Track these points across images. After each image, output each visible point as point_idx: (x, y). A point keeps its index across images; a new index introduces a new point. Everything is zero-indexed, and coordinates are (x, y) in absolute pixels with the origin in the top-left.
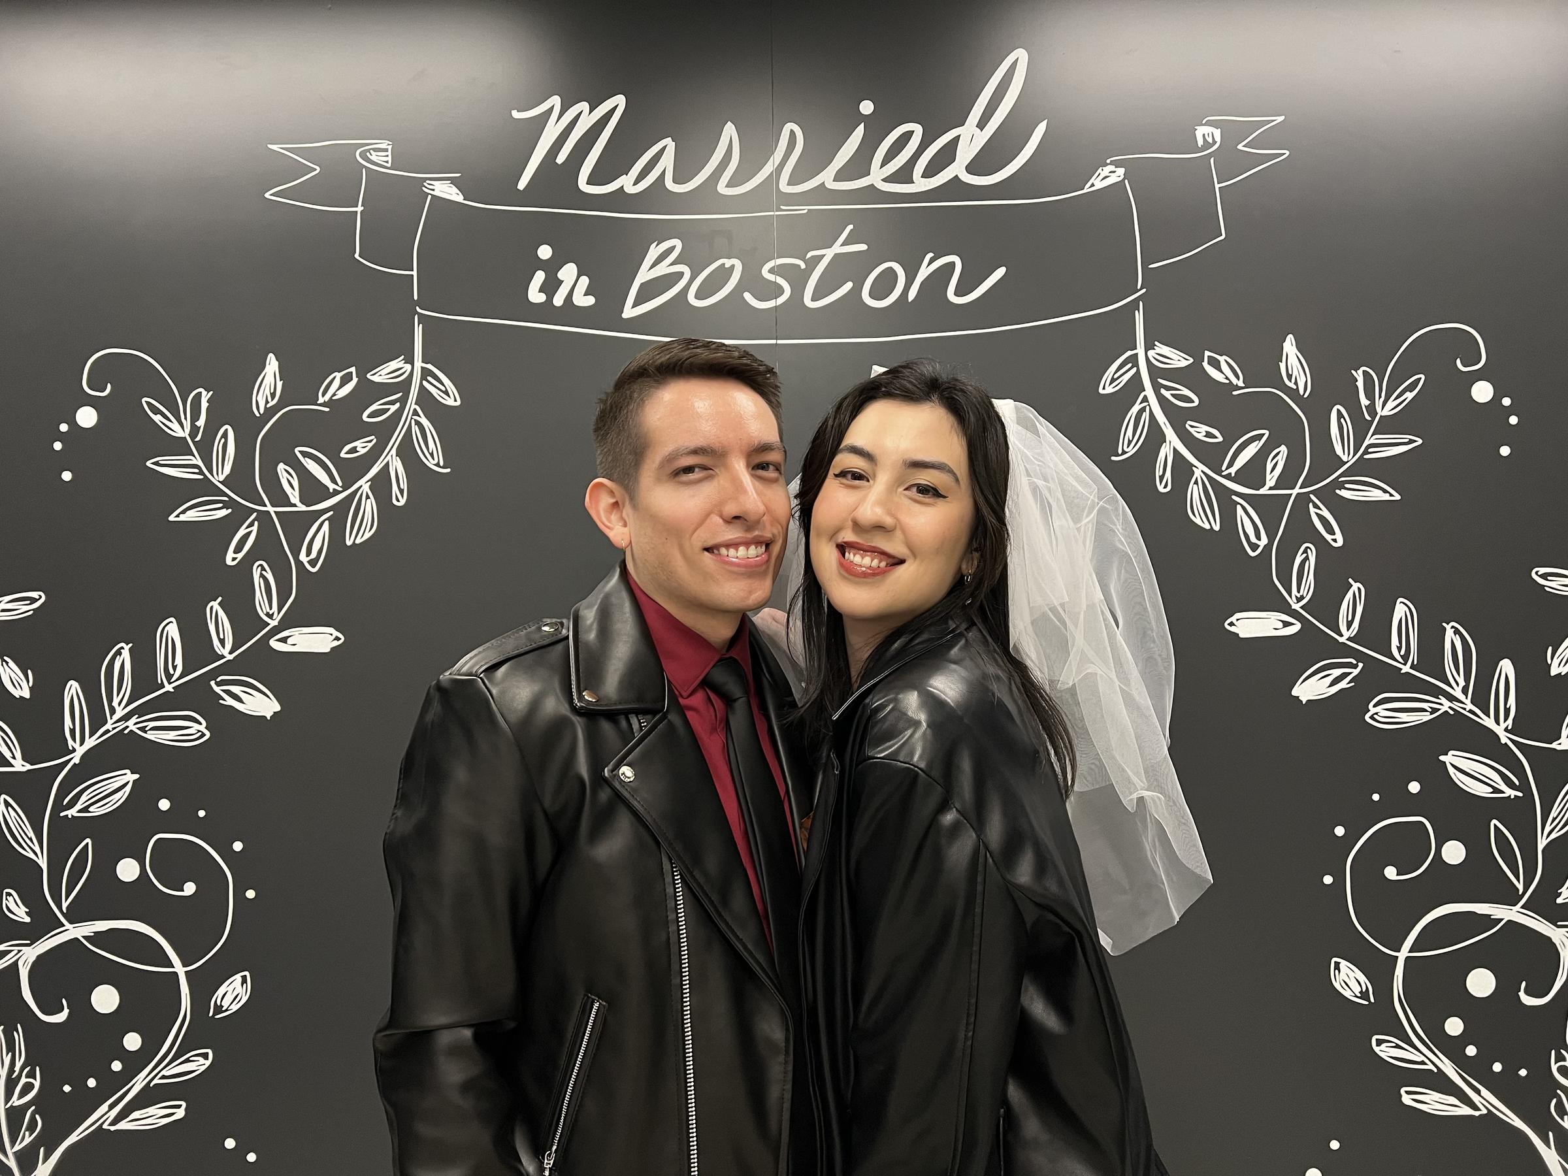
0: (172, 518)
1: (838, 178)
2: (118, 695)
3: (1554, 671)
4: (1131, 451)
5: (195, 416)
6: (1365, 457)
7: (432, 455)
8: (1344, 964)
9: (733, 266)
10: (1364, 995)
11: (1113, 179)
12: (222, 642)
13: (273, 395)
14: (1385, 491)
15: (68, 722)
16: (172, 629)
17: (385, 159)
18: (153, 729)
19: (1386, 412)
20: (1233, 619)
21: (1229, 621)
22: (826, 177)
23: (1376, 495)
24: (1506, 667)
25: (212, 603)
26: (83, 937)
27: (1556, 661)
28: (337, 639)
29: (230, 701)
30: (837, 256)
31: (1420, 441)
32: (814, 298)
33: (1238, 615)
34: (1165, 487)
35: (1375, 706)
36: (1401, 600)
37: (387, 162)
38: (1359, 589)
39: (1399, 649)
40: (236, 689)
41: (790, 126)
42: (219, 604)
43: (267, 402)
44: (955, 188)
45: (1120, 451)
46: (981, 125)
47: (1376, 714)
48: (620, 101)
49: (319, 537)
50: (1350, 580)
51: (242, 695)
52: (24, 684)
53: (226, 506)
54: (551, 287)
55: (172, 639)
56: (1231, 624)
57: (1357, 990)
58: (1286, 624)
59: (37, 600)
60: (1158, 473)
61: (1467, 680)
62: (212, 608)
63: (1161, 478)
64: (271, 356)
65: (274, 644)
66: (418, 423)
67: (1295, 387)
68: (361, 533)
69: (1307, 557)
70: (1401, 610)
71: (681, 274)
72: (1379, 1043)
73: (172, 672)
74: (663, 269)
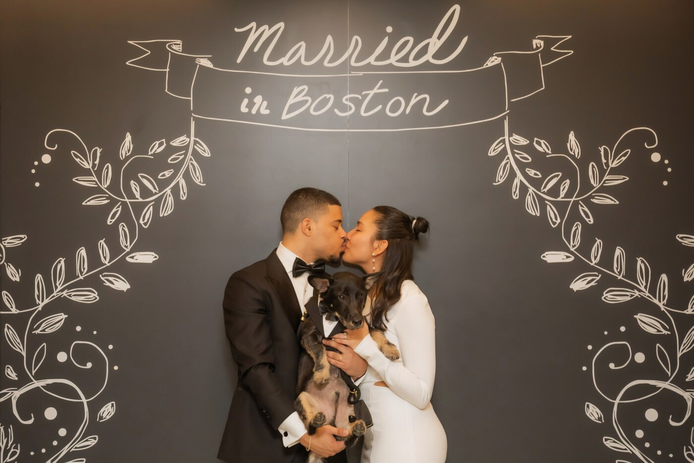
0: (84, 204)
1: (377, 59)
2: (59, 280)
3: (685, 279)
4: (502, 181)
5: (94, 159)
6: (604, 185)
7: (198, 178)
8: (591, 405)
9: (330, 98)
10: (600, 419)
11: (496, 62)
12: (105, 258)
13: (129, 151)
14: (612, 200)
15: (36, 292)
16: (83, 252)
17: (179, 48)
18: (74, 295)
19: (614, 165)
20: (544, 254)
21: (542, 255)
22: (371, 60)
23: (608, 202)
24: (664, 277)
25: (101, 241)
26: (42, 386)
27: (686, 275)
28: (156, 257)
29: (108, 284)
30: (376, 95)
31: (628, 179)
32: (366, 111)
33: (547, 253)
34: (516, 196)
35: (606, 293)
36: (618, 247)
37: (180, 50)
38: (600, 243)
39: (617, 269)
40: (111, 279)
41: (356, 37)
42: (104, 241)
43: (126, 154)
44: (427, 65)
45: (497, 181)
46: (439, 38)
47: (607, 297)
48: (281, 25)
49: (148, 213)
50: (596, 239)
51: (114, 281)
52: (17, 275)
53: (107, 198)
54: (250, 105)
55: (83, 256)
56: (544, 257)
57: (597, 417)
58: (568, 257)
59: (23, 239)
60: (513, 190)
61: (647, 282)
62: (101, 243)
63: (515, 193)
64: (128, 134)
65: (128, 259)
66: (192, 164)
67: (573, 154)
68: (167, 211)
69: (577, 228)
70: (618, 251)
71: (307, 101)
72: (606, 440)
73: (83, 271)
74: (300, 98)
